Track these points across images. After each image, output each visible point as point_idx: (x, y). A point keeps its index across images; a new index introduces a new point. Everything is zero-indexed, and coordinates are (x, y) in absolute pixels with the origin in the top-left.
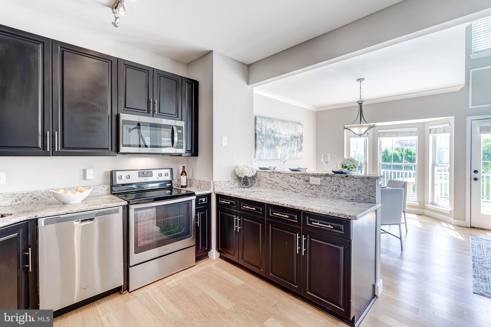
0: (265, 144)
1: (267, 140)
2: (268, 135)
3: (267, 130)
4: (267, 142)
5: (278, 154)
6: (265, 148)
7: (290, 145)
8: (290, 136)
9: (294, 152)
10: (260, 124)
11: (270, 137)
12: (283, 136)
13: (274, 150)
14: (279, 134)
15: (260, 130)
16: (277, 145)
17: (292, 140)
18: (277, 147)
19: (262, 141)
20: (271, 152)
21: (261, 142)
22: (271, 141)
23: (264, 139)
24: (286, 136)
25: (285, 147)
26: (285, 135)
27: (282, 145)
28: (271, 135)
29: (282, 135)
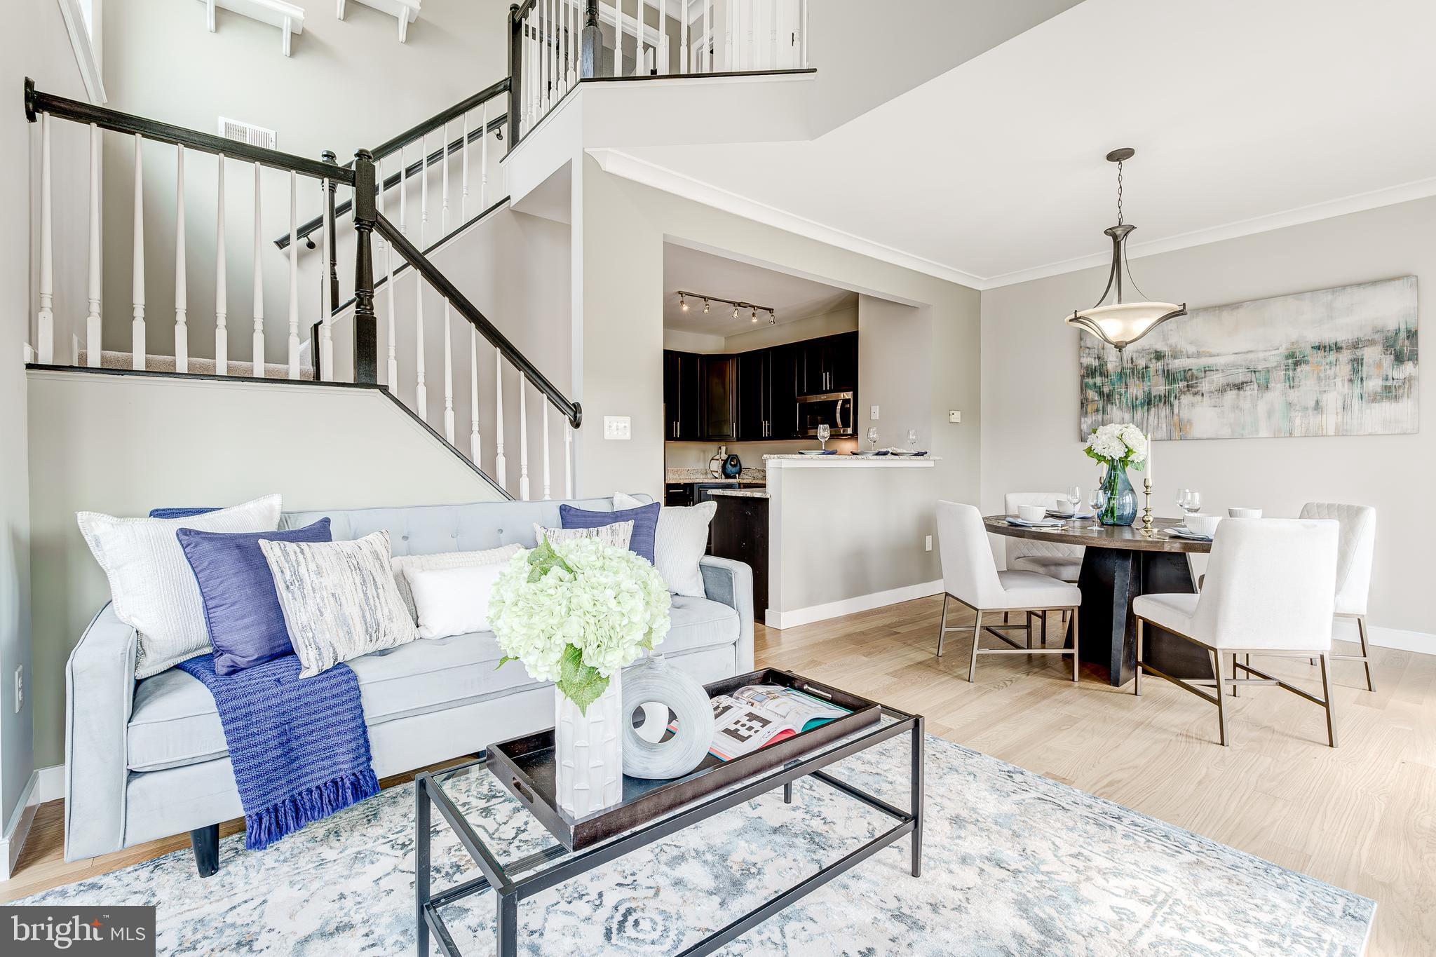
0: (1117, 397)
1: (1126, 385)
2: (1133, 369)
3: (1125, 358)
4: (1126, 392)
5: (1189, 421)
6: (1120, 408)
7: (1278, 386)
8: (1277, 352)
9: (1318, 406)
10: (1096, 347)
11: (1143, 374)
12: (1220, 361)
13: (1164, 411)
14: (1198, 355)
15: (1095, 363)
16: (1184, 393)
17: (1297, 364)
18: (1186, 399)
19: (1106, 390)
20: (1151, 418)
21: (1101, 393)
22: (1149, 386)
23: (1113, 385)
24: (1250, 356)
25: (1238, 395)
26: (1236, 354)
27: (1222, 390)
28: (1147, 367)
29: (1218, 355)
